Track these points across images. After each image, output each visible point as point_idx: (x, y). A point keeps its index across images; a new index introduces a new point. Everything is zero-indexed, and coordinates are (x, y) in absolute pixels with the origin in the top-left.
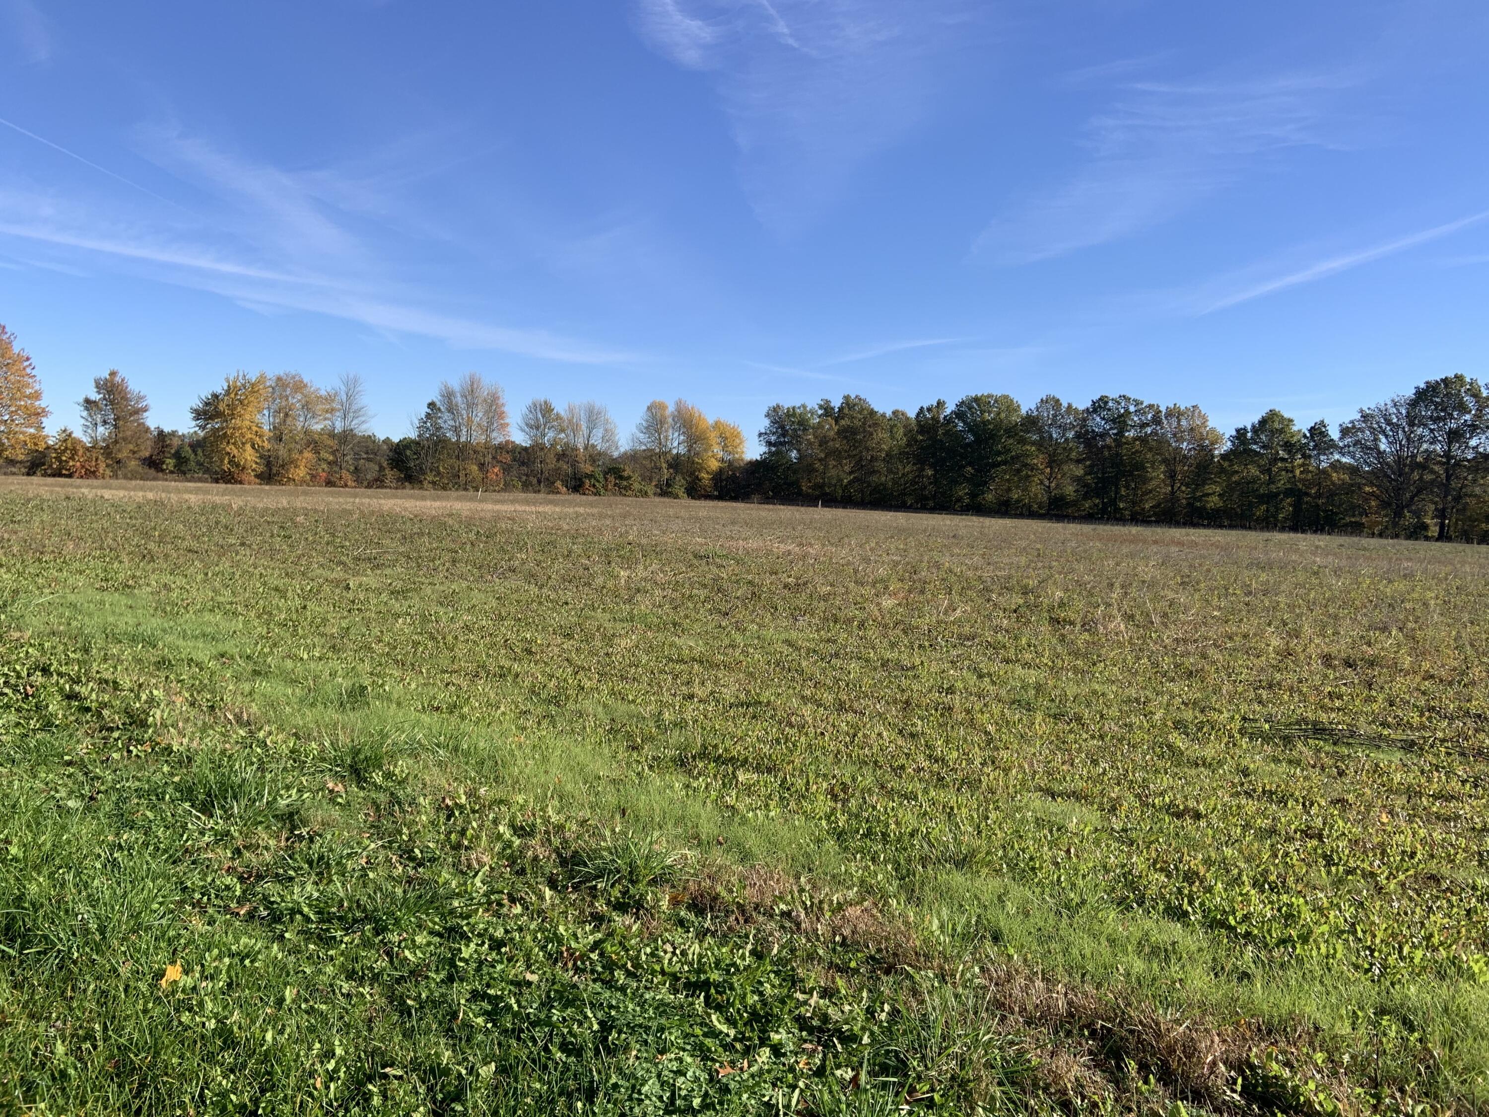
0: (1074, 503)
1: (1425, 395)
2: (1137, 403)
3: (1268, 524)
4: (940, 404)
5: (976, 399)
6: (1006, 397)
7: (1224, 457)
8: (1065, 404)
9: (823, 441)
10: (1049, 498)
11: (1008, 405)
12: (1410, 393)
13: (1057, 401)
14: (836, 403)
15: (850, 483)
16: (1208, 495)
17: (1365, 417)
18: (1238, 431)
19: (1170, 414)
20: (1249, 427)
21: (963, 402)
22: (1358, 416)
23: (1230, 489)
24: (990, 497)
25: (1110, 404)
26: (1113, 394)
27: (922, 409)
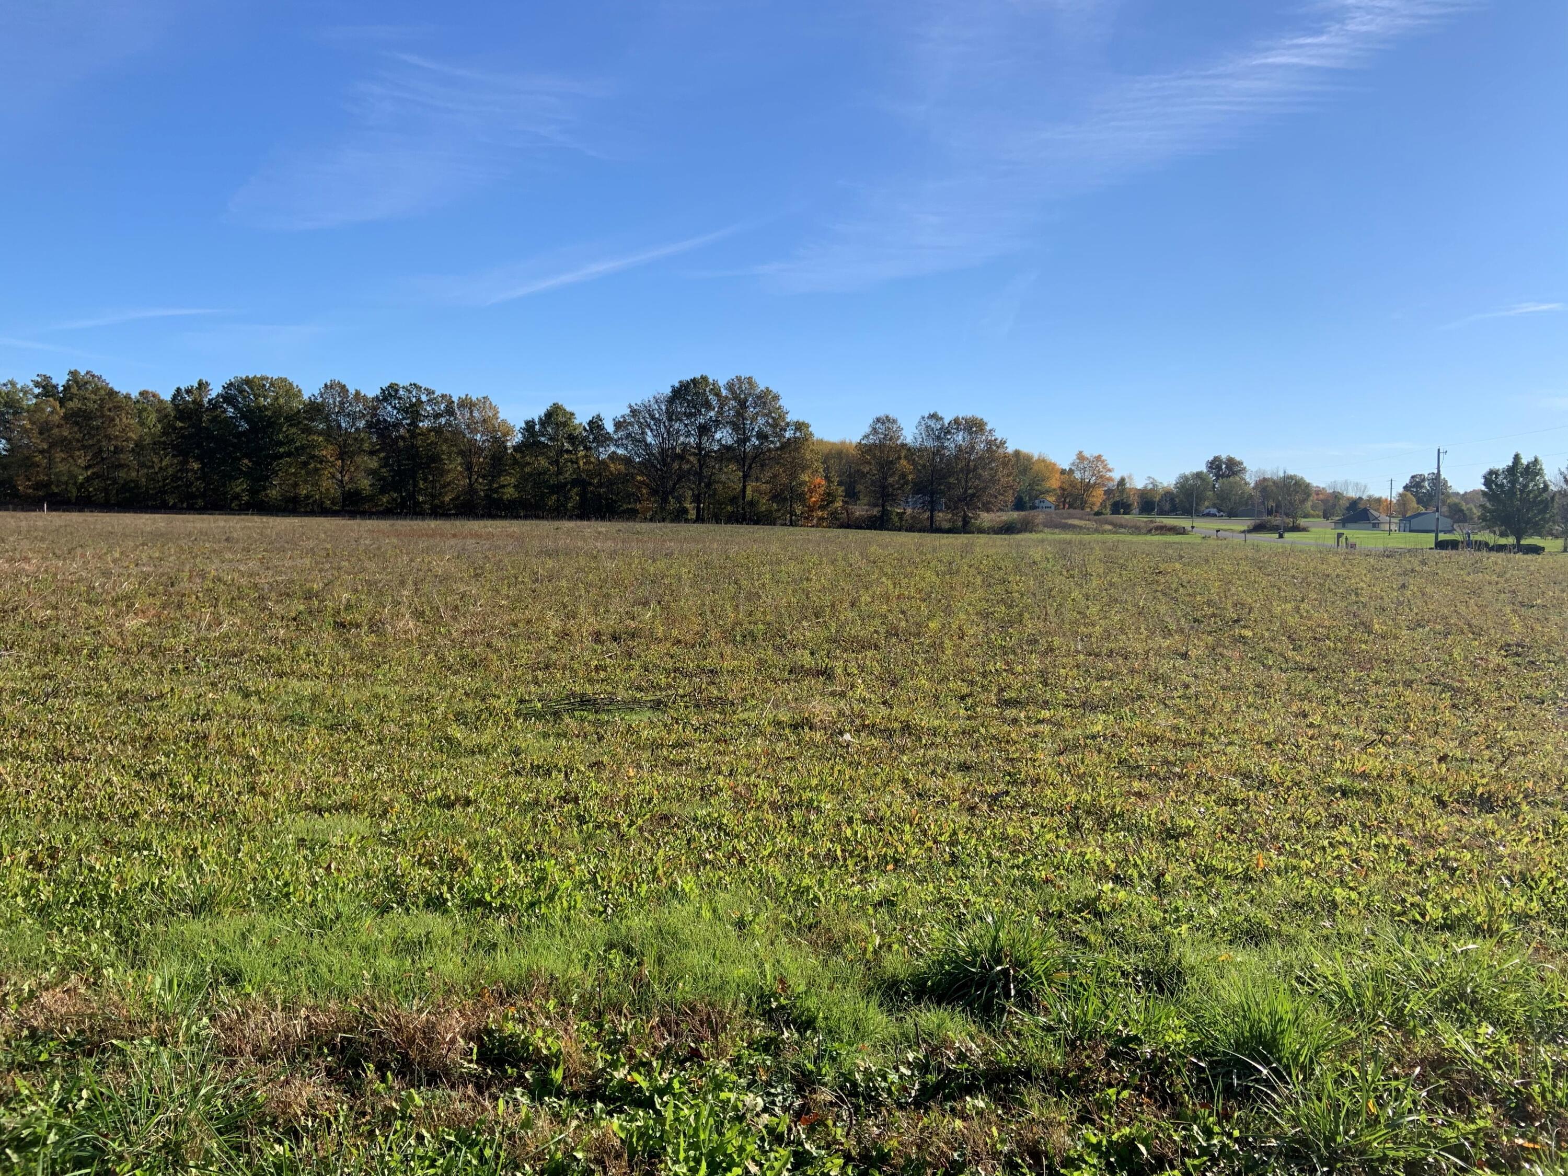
0: (371, 498)
1: (681, 392)
2: (429, 392)
3: (559, 513)
4: (202, 386)
5: (248, 381)
6: (285, 380)
7: (517, 448)
8: (352, 391)
9: (44, 429)
10: (343, 494)
11: (287, 389)
12: (668, 391)
13: (343, 387)
14: (60, 380)
15: (88, 479)
16: (504, 486)
17: (634, 412)
18: (527, 423)
19: (463, 404)
20: (537, 420)
21: (231, 384)
22: (628, 411)
23: (525, 478)
24: (274, 493)
25: (401, 392)
26: (403, 382)
27: (178, 390)
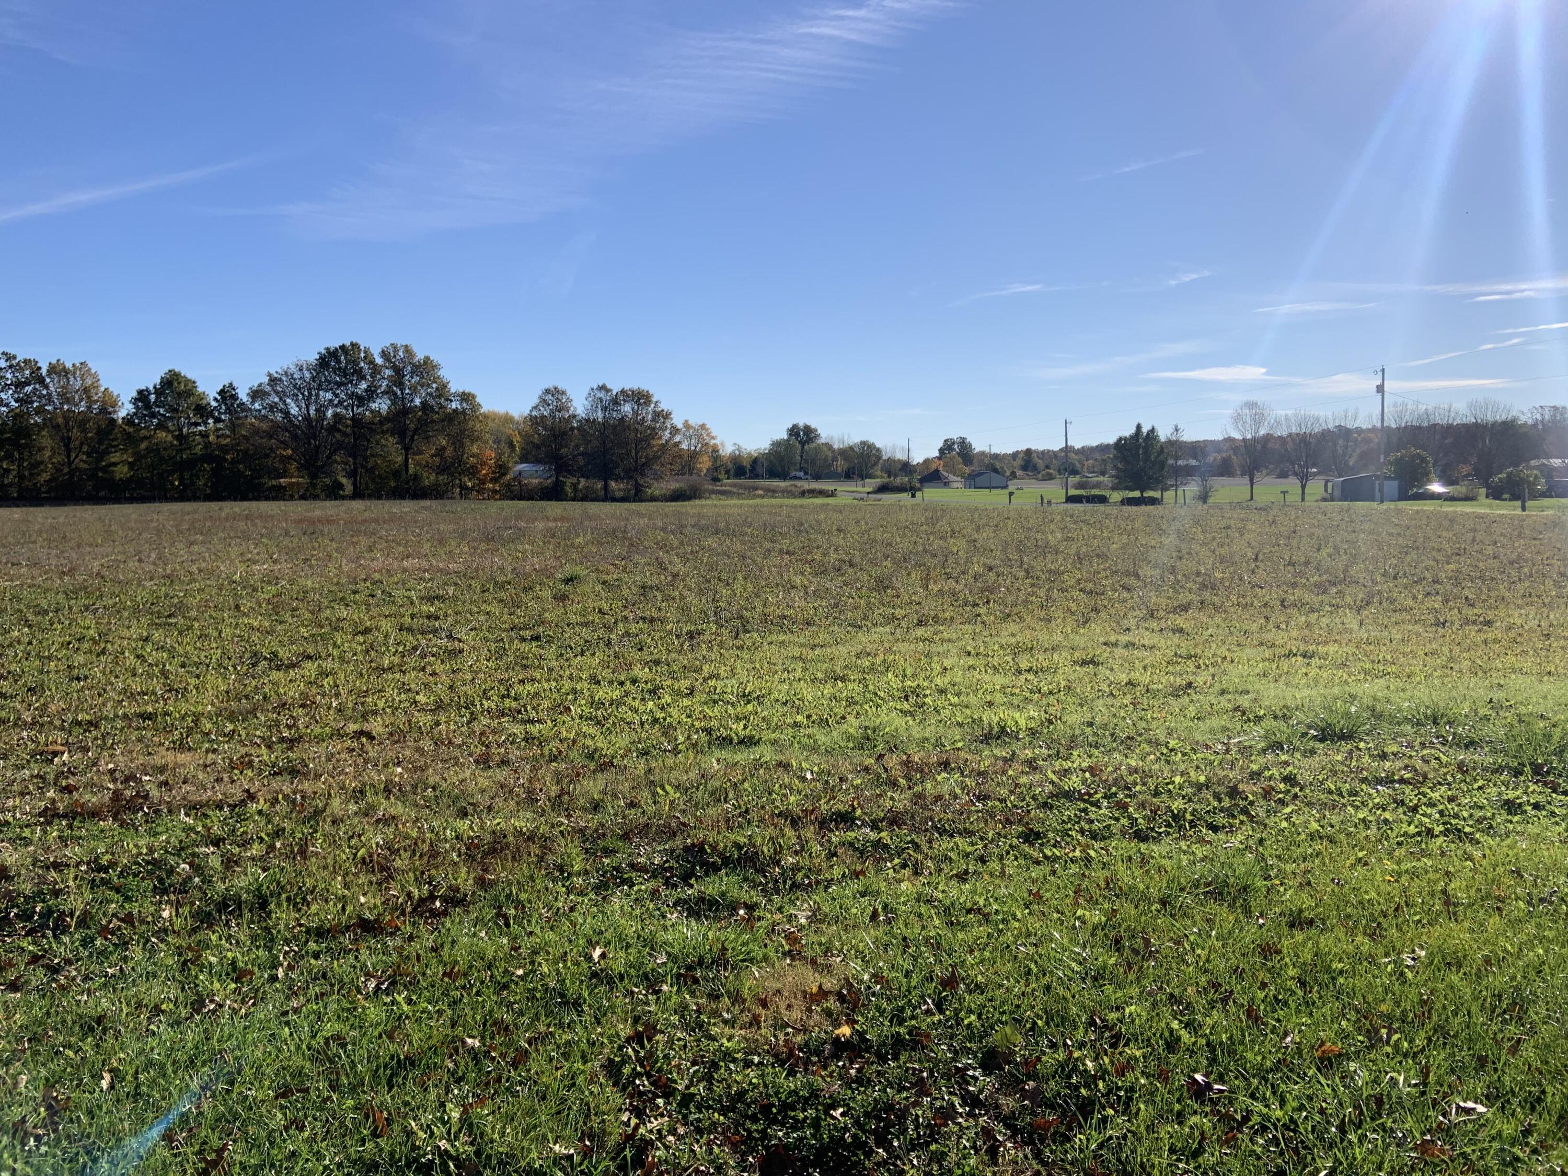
1: (328, 360)
2: (8, 357)
17: (273, 381)
18: (140, 392)
19: (54, 370)
20: (151, 388)
22: (266, 380)
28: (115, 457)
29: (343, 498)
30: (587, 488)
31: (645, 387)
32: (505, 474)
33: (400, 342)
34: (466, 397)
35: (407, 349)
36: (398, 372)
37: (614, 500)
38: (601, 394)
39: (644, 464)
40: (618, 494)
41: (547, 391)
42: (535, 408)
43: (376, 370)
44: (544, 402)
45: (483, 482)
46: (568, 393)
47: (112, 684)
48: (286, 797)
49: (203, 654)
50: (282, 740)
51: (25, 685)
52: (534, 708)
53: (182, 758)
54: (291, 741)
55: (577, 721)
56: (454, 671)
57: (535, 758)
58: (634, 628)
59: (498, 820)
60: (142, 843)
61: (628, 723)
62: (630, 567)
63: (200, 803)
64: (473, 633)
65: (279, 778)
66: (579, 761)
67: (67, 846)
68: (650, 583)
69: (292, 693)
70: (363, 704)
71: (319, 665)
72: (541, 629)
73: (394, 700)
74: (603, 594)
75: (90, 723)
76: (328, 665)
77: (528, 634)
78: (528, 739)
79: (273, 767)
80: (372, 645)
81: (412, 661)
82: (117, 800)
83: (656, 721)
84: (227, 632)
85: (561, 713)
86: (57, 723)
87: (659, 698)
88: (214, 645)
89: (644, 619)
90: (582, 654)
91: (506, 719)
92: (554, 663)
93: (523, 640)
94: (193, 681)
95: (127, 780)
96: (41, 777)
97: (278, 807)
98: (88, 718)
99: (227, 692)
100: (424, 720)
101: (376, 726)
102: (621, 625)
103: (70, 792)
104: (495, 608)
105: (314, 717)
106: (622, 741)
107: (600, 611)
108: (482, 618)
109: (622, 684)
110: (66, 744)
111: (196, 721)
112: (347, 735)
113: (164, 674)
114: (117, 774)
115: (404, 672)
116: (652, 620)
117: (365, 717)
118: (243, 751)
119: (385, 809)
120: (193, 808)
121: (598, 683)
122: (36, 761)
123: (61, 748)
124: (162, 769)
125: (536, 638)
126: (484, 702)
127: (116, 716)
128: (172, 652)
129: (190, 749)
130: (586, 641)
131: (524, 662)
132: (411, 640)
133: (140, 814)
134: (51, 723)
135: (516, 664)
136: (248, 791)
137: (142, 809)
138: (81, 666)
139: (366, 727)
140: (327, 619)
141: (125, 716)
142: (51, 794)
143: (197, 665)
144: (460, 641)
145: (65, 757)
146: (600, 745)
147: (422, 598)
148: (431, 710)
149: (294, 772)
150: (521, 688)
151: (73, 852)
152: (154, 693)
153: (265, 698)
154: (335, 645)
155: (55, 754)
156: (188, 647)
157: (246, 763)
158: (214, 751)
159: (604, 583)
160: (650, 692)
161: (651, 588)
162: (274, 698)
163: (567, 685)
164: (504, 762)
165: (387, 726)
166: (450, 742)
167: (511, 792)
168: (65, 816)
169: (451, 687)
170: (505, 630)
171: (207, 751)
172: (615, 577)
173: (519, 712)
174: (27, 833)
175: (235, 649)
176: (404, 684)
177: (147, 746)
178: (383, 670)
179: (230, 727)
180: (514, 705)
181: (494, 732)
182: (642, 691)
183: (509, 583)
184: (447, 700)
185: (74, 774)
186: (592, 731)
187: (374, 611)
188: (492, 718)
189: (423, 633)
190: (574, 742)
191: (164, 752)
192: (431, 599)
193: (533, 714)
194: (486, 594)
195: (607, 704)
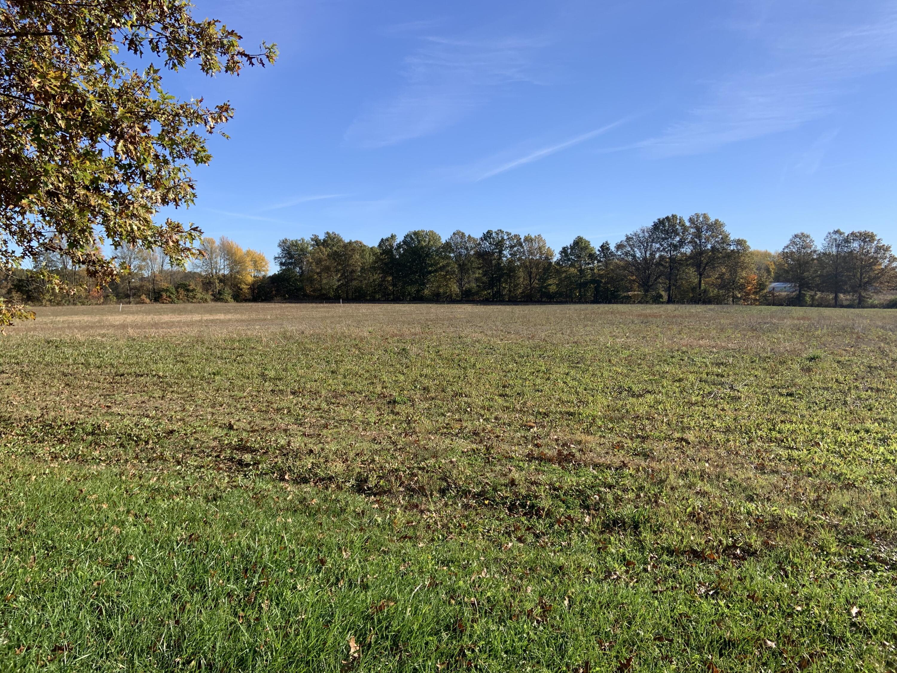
0: (477, 293)
1: (659, 225)
2: (508, 234)
4: (393, 237)
5: (415, 233)
6: (432, 232)
7: (558, 263)
9: (319, 261)
10: (462, 291)
11: (433, 236)
13: (463, 234)
17: (628, 239)
18: (563, 248)
19: (527, 239)
20: (569, 246)
21: (408, 235)
22: (624, 239)
23: (562, 281)
24: (426, 292)
25: (494, 235)
26: (494, 229)
27: (382, 239)
28: (550, 282)
29: (663, 303)
30: (821, 298)
31: (870, 230)
32: (763, 289)
33: (700, 212)
34: (740, 242)
35: (705, 217)
36: (699, 230)
37: (842, 306)
38: (836, 236)
39: (867, 282)
40: (845, 303)
41: (796, 236)
42: (787, 247)
43: (685, 229)
44: (793, 243)
45: (748, 294)
46: (811, 236)
47: (553, 395)
48: (644, 469)
49: (595, 384)
50: (638, 436)
51: (516, 391)
52: (793, 440)
53: (589, 438)
54: (643, 438)
55: (826, 453)
56: (736, 410)
57: (796, 472)
58: (864, 395)
59: (774, 508)
60: (573, 479)
61: (865, 459)
62: (858, 352)
63: (599, 463)
64: (747, 387)
65: (638, 457)
66: (829, 480)
67: (539, 474)
68: (875, 365)
69: (642, 410)
70: (681, 422)
71: (655, 397)
72: (794, 389)
73: (700, 422)
74: (838, 370)
75: (545, 413)
76: (660, 397)
77: (784, 391)
78: (790, 459)
79: (635, 451)
80: (684, 388)
81: (709, 401)
82: (560, 455)
83: (887, 461)
84: (606, 374)
85: (812, 446)
86: (531, 412)
87: (888, 445)
88: (599, 380)
89: (872, 389)
90: (825, 408)
91: (774, 444)
92: (805, 412)
93: (781, 395)
94: (591, 398)
95: (563, 446)
96: (525, 438)
97: (639, 474)
98: (544, 411)
99: (608, 406)
100: (720, 437)
101: (690, 436)
102: (853, 392)
103: (538, 447)
104: (759, 373)
105: (653, 426)
106: (861, 471)
107: (837, 381)
108: (752, 378)
109: (857, 432)
110: (535, 423)
111: (594, 420)
112: (674, 439)
113: (577, 393)
114: (560, 442)
115: (705, 407)
116: (878, 390)
117: (683, 429)
118: (619, 439)
119: (700, 487)
120: (596, 466)
121: (839, 429)
122: (523, 429)
123: (534, 425)
124: (580, 443)
125: (791, 395)
126: (758, 431)
127: (557, 412)
128: (579, 381)
129: (592, 434)
130: (828, 400)
131: (783, 409)
132: (707, 389)
133: (571, 464)
134: (528, 411)
135: (777, 410)
136: (623, 462)
137: (572, 462)
138: (539, 385)
139: (685, 436)
140: (657, 371)
141: (561, 412)
142: (530, 447)
143: (592, 390)
144: (738, 391)
145: (535, 429)
146: (844, 471)
147: (713, 364)
148: (723, 432)
149: (646, 456)
150: (783, 426)
151: (542, 478)
152: (573, 402)
153: (627, 411)
154: (663, 387)
155: (532, 427)
156: (587, 379)
157: (620, 446)
158: (604, 437)
159: (839, 362)
160: (880, 440)
161: (876, 368)
162: (632, 413)
163: (816, 428)
164: (774, 472)
165: (697, 438)
166: (737, 453)
167: (781, 491)
168: (537, 459)
169: (735, 419)
170: (769, 388)
171: (600, 436)
172: (847, 358)
173: (782, 441)
174: (521, 464)
175: (610, 383)
176: (705, 413)
177: (571, 429)
178: (692, 404)
179: (610, 425)
180: (778, 436)
181: (766, 451)
182: (874, 438)
183: (770, 358)
184: (733, 427)
185: (540, 438)
186: (838, 461)
187: (684, 369)
188: (763, 442)
189: (714, 384)
190: (824, 466)
191: (579, 434)
192: (718, 365)
193: (793, 444)
194: (754, 364)
195: (847, 444)
